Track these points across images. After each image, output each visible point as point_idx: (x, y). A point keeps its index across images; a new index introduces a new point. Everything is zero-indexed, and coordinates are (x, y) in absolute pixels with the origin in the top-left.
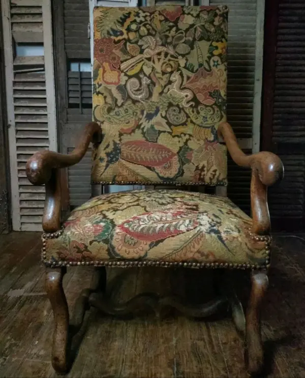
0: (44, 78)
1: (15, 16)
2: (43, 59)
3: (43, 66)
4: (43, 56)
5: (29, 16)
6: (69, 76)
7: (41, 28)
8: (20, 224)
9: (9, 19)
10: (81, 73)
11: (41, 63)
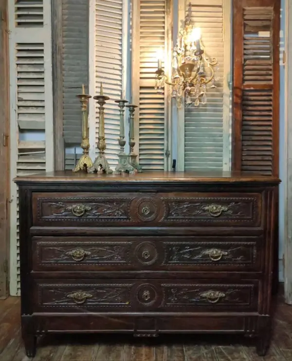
0: (45, 159)
1: (21, 108)
2: (45, 144)
3: (44, 150)
4: (45, 141)
5: (33, 108)
6: (66, 158)
7: (44, 119)
8: (17, 289)
9: (16, 111)
10: (76, 155)
11: (42, 147)
